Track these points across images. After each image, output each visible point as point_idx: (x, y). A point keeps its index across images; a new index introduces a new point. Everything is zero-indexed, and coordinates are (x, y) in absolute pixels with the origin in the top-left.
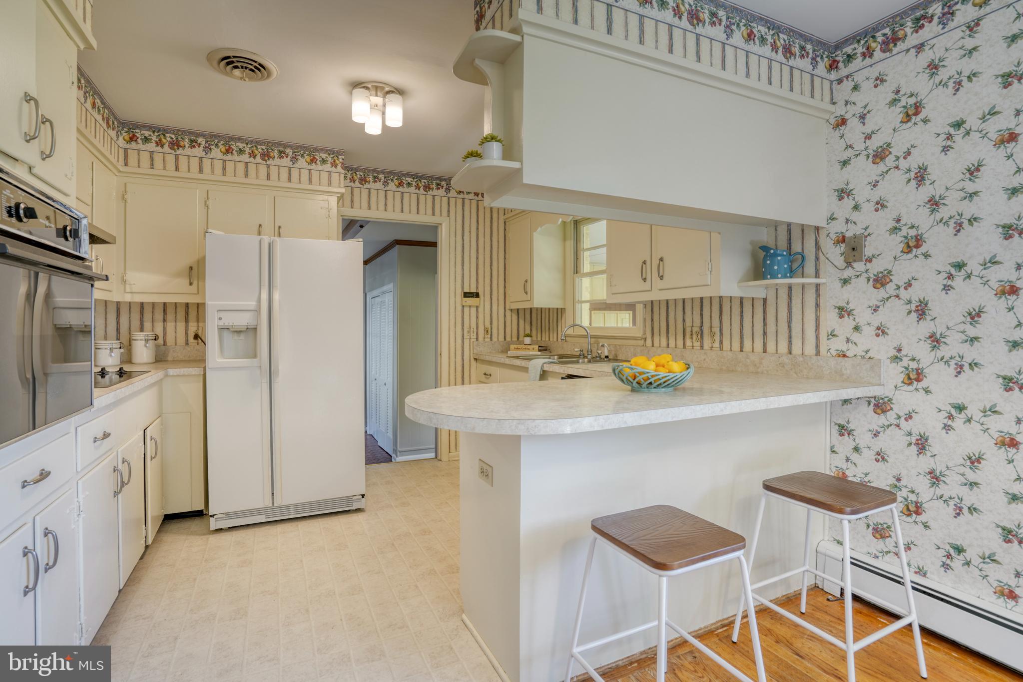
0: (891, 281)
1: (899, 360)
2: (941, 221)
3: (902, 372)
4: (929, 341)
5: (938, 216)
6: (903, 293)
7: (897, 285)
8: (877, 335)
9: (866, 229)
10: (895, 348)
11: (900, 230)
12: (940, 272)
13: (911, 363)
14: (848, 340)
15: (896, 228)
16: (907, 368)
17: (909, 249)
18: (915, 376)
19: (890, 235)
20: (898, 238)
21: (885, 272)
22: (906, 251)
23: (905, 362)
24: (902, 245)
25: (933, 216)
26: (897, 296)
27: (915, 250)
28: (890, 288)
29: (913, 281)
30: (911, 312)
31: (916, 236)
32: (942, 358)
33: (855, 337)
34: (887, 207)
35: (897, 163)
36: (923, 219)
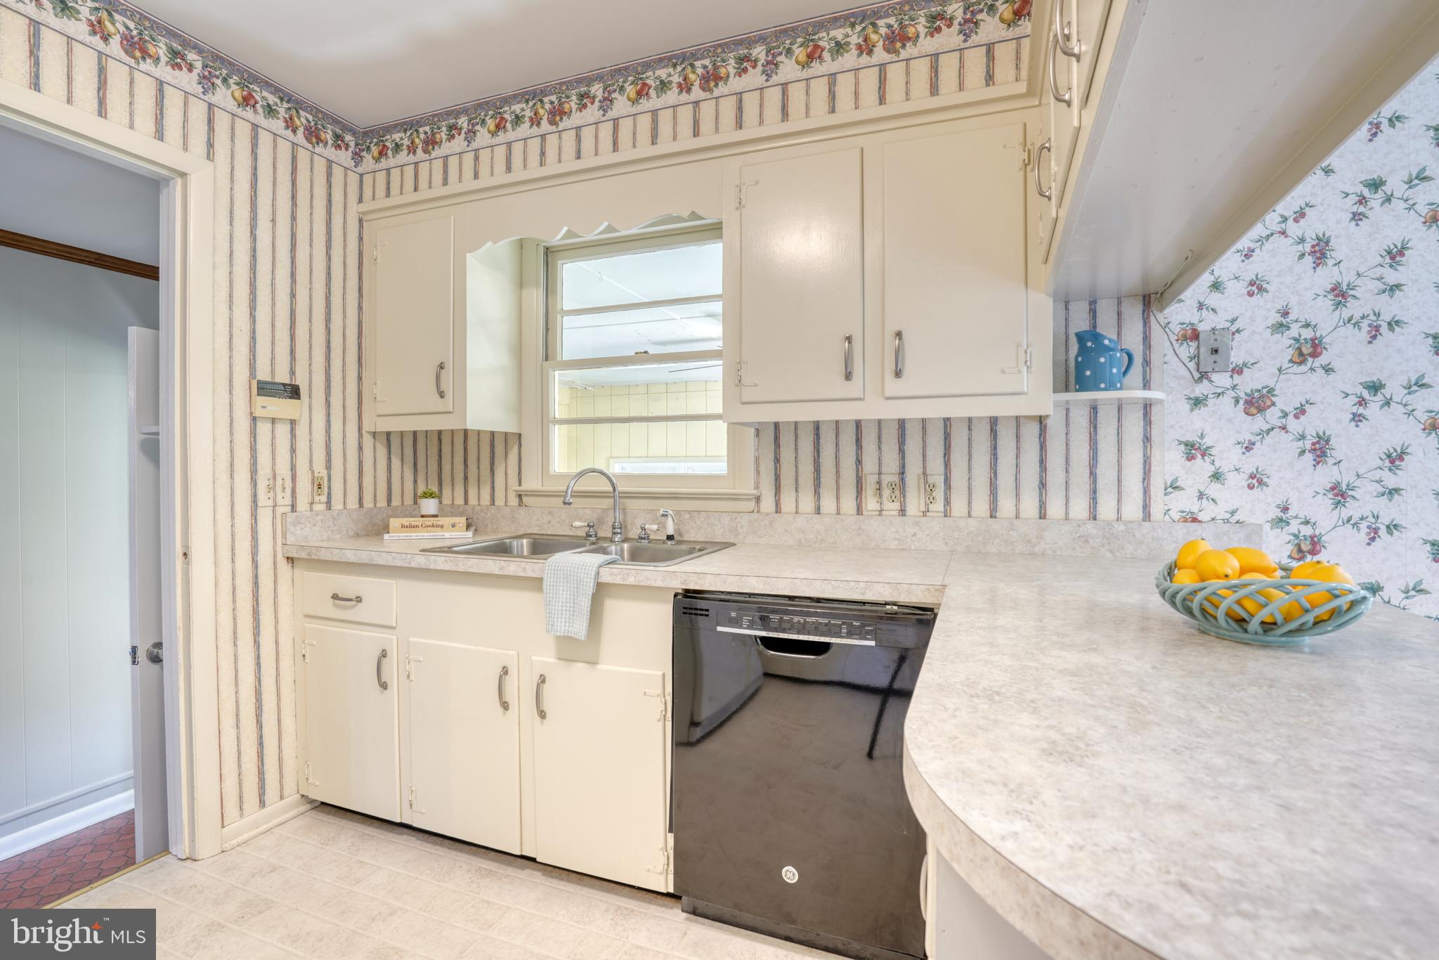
0: (1273, 404)
1: (1284, 524)
2: (1349, 321)
3: (1289, 542)
4: (1330, 495)
5: (1346, 313)
6: (1293, 425)
7: (1282, 411)
8: (1251, 487)
9: (1233, 321)
10: (1278, 506)
11: (1289, 328)
12: (1347, 395)
13: (1303, 528)
14: (1201, 496)
15: (1281, 325)
16: (1296, 536)
17: (1301, 359)
18: (1309, 547)
19: (1272, 334)
20: (1285, 340)
21: (1265, 391)
22: (1298, 361)
23: (1294, 526)
24: (1291, 351)
25: (1337, 312)
26: (1284, 428)
27: (1310, 360)
28: (1273, 415)
29: (1308, 406)
30: (1304, 451)
31: (1313, 340)
32: (1349, 520)
33: (1214, 489)
34: (1267, 292)
35: (1283, 226)
36: (1323, 315)
